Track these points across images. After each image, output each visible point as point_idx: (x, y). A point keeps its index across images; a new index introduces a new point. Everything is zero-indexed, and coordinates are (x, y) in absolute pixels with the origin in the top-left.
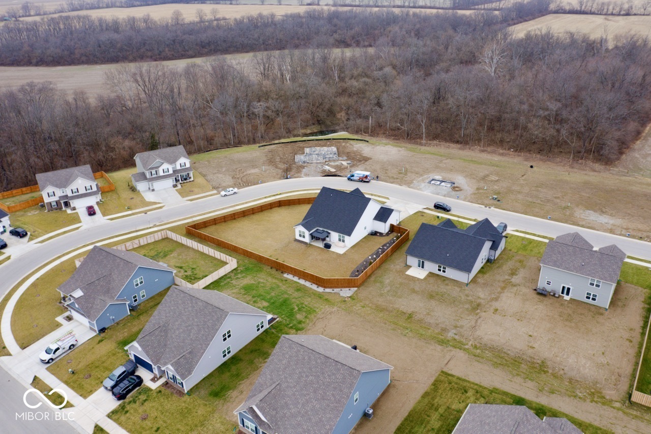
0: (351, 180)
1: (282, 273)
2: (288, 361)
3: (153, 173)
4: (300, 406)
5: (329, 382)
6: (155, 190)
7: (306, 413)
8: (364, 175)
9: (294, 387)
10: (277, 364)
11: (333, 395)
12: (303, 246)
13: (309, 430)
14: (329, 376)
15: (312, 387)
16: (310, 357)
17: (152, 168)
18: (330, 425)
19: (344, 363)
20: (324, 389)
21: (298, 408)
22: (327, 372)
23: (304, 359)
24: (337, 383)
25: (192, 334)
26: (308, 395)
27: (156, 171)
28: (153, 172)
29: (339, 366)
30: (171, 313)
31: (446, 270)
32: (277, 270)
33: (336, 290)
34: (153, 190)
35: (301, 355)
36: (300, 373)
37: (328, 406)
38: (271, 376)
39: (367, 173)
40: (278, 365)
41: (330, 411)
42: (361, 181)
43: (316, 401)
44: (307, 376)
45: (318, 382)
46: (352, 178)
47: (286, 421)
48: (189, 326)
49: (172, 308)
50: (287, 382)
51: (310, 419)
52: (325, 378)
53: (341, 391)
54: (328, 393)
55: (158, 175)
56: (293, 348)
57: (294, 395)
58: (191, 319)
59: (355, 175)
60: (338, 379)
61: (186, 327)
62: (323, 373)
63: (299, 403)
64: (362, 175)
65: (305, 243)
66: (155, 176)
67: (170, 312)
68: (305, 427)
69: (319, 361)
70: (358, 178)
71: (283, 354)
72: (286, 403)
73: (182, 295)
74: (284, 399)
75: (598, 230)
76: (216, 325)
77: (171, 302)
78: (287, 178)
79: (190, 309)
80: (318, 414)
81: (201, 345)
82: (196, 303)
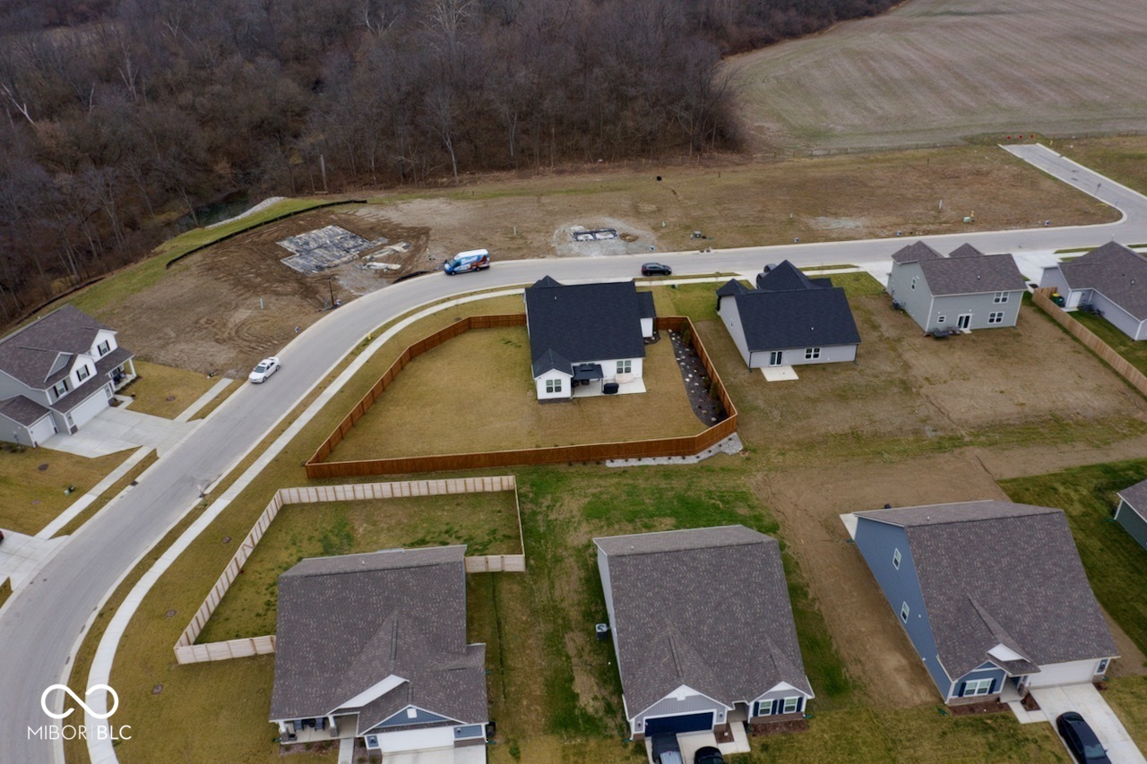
0: (456, 273)
1: (598, 463)
2: (950, 558)
3: (58, 389)
4: (1028, 609)
5: (1034, 552)
6: (78, 427)
7: (1045, 611)
8: (479, 257)
9: (993, 587)
10: (936, 572)
11: (1055, 565)
12: (569, 407)
13: (1072, 630)
14: (1025, 542)
15: (1018, 572)
16: (976, 533)
17: (54, 378)
18: (1091, 606)
19: (1031, 513)
20: (1037, 564)
21: (1029, 612)
22: (1019, 539)
23: (970, 541)
24: (1045, 545)
25: (739, 615)
26: (1022, 586)
27: (64, 382)
28: (59, 385)
29: (1029, 522)
30: (657, 604)
31: (820, 353)
32: (584, 464)
33: (714, 448)
34: (74, 430)
35: (961, 537)
36: (982, 563)
37: (1063, 583)
38: (944, 594)
39: (483, 252)
40: (940, 572)
41: (1071, 588)
42: (476, 270)
43: (1040, 587)
44: (996, 562)
45: (1020, 561)
46: (456, 269)
47: (1032, 640)
48: (720, 604)
49: (651, 594)
50: (976, 588)
51: (1058, 616)
52: (1023, 549)
53: (1060, 552)
54: (1047, 567)
55: (70, 391)
56: (940, 535)
57: (1004, 599)
58: (710, 591)
59: (463, 262)
60: (1041, 539)
61: (716, 609)
62: (1015, 544)
63: (1022, 605)
64: (475, 259)
65: (566, 400)
66: (65, 393)
67: (652, 605)
68: (1064, 631)
69: (994, 531)
70: (469, 266)
71: (932, 552)
72: (1005, 617)
73: (648, 561)
74: (999, 614)
75: (860, 239)
76: (772, 573)
77: (635, 586)
78: (336, 307)
79: (691, 575)
80: (1061, 603)
81: (776, 621)
82: (694, 559)
